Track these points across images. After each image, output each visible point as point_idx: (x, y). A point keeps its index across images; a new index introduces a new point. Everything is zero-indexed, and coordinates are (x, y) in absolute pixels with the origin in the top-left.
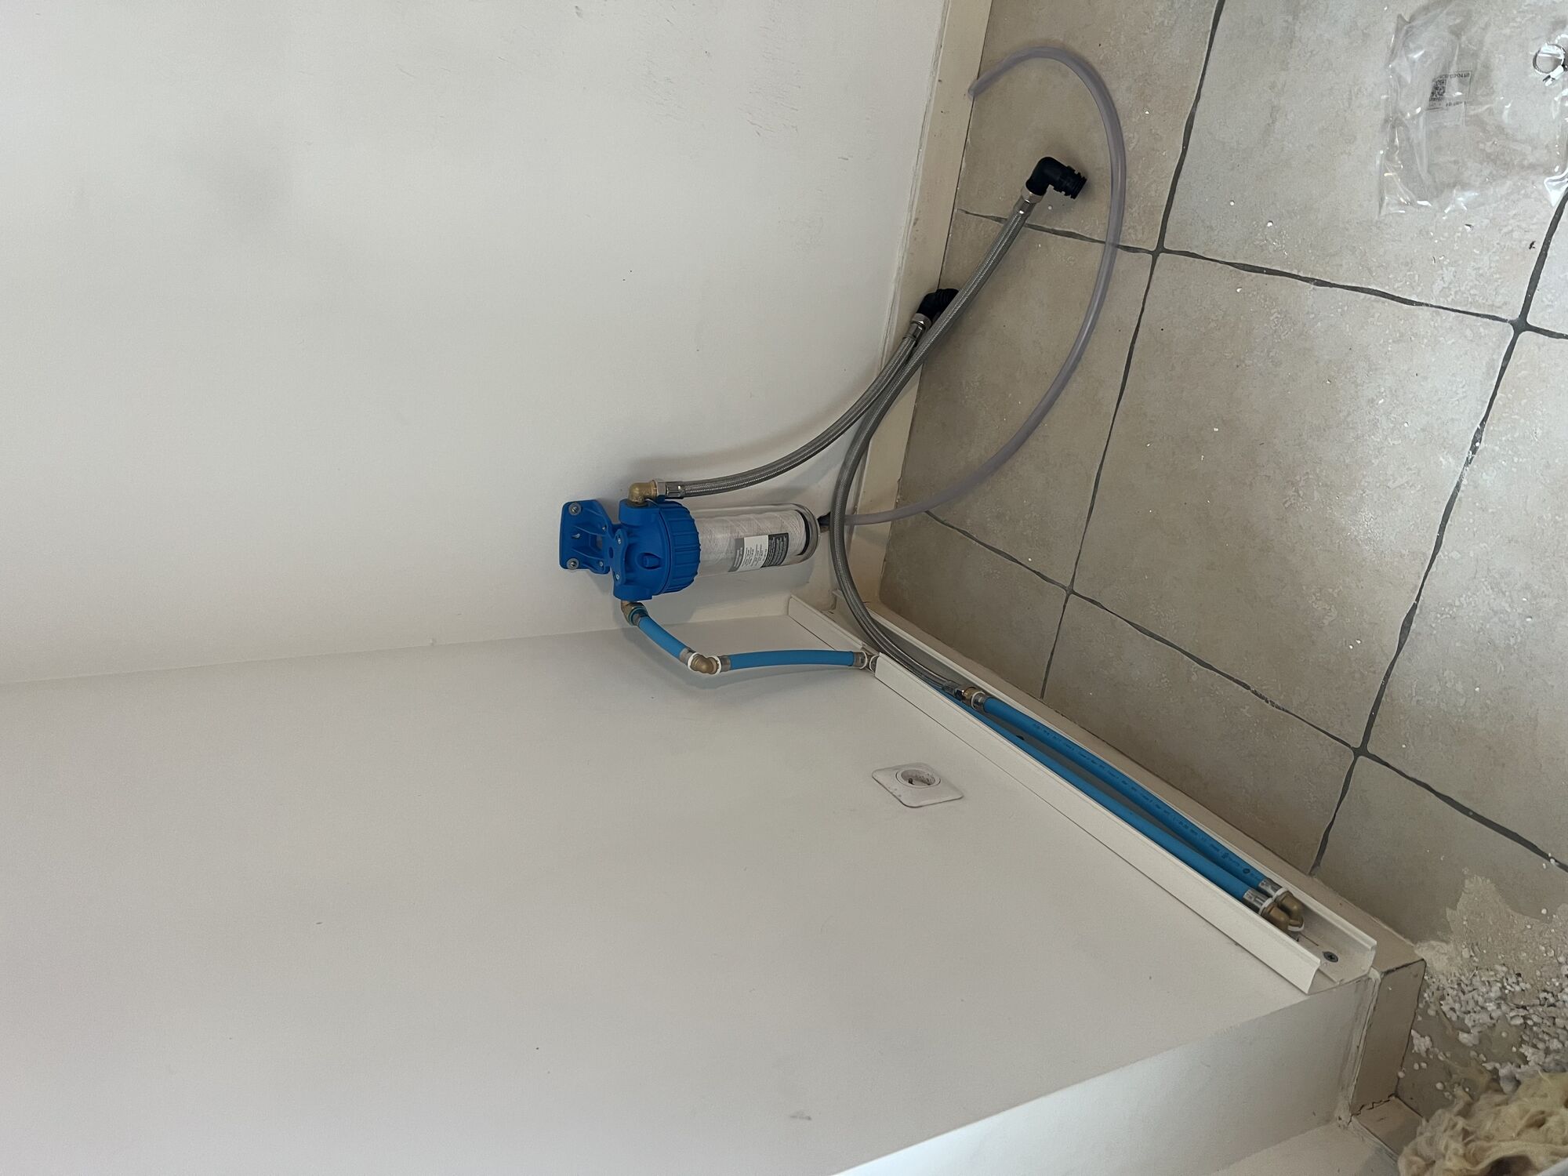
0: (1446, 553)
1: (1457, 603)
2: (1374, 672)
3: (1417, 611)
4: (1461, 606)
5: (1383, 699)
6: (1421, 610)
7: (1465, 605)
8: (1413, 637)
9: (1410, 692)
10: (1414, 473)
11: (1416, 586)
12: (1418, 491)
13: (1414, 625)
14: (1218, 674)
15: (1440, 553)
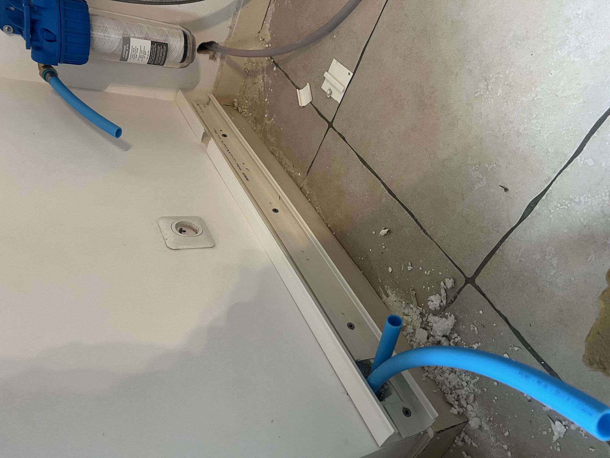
0: (583, 159)
1: (577, 200)
2: (498, 232)
3: (544, 197)
4: (579, 203)
5: (497, 251)
6: (547, 197)
7: (582, 203)
8: (534, 215)
9: (518, 253)
10: (582, 88)
11: (550, 178)
12: (580, 103)
13: (537, 207)
14: (397, 202)
15: (578, 157)
